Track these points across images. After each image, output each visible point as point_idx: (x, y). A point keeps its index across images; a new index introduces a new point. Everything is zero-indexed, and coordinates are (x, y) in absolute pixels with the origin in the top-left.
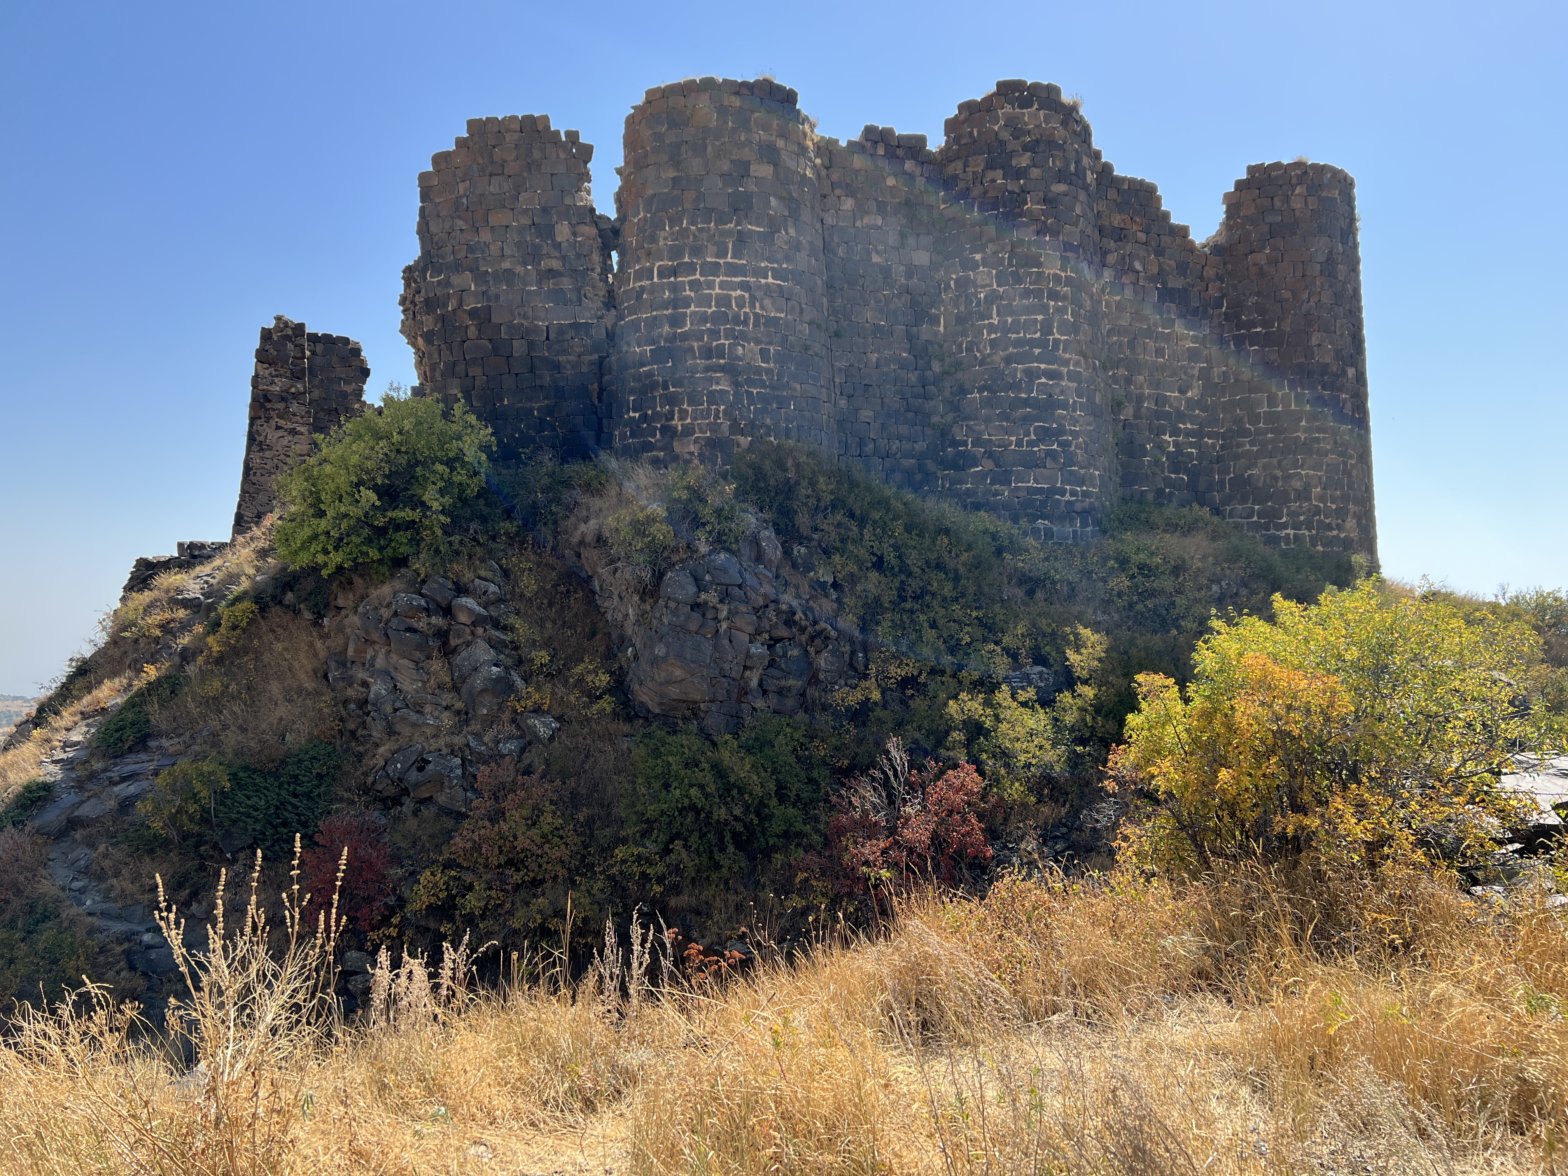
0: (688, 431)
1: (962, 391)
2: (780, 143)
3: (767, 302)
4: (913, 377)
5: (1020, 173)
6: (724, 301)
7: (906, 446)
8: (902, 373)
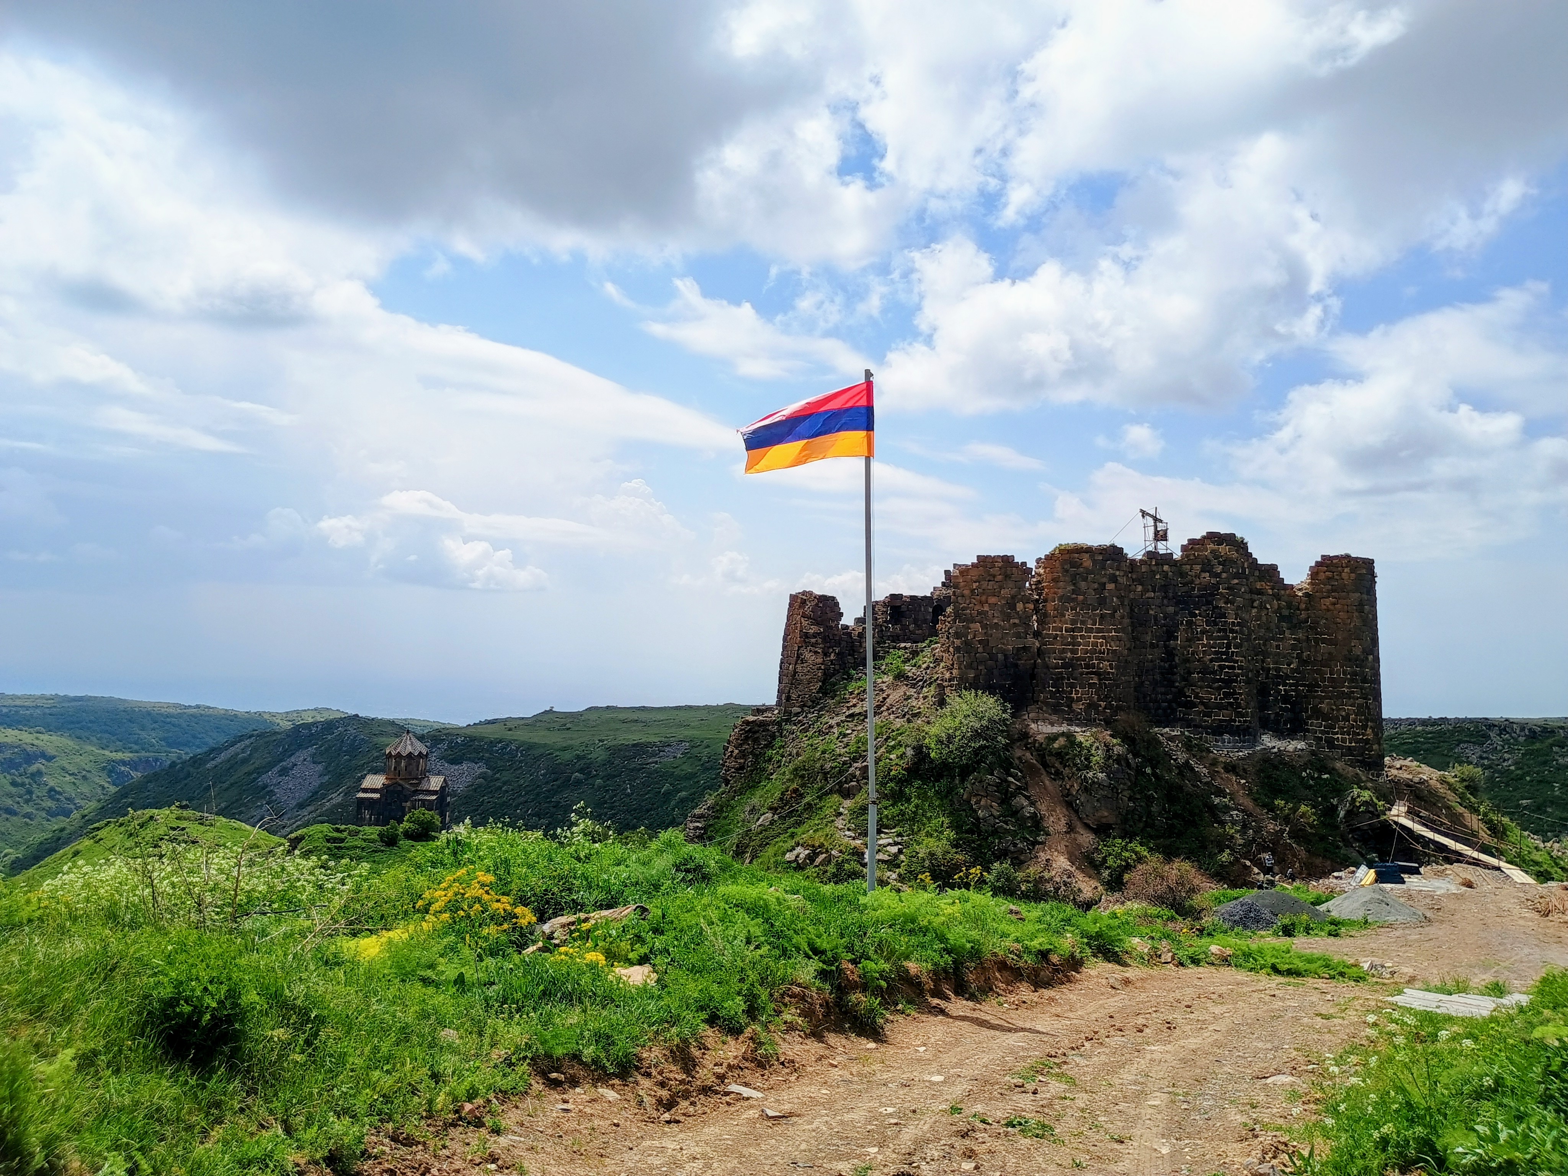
0: (1079, 699)
1: (1190, 673)
2: (1118, 573)
3: (1112, 643)
4: (1167, 665)
5: (1218, 575)
6: (1095, 644)
7: (1163, 697)
8: (1162, 664)
